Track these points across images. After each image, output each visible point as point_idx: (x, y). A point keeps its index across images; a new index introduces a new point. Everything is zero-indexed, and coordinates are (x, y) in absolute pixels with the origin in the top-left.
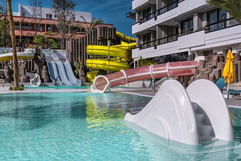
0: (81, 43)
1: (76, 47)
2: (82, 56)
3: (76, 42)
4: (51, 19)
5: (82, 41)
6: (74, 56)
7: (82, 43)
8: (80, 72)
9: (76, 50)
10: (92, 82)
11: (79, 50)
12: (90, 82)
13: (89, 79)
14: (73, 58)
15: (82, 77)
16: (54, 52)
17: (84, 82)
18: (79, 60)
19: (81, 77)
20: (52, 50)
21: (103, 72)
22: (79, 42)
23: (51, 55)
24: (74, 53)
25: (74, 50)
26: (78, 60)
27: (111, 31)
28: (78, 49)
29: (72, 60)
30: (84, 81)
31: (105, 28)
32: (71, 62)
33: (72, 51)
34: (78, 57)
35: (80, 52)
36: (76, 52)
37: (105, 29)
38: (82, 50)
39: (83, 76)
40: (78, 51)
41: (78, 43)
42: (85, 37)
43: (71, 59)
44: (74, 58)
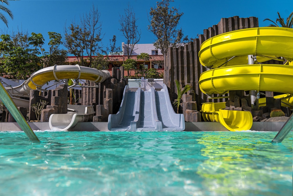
0: (188, 53)
1: (180, 59)
2: (192, 76)
3: (180, 50)
4: (157, 55)
5: (190, 50)
6: (175, 77)
7: (190, 53)
8: (185, 99)
9: (180, 65)
10: (215, 121)
11: (185, 65)
12: (209, 121)
13: (207, 115)
14: (173, 80)
15: (190, 109)
16: (149, 81)
17: (194, 121)
18: (186, 84)
19: (187, 109)
20: (147, 79)
21: (242, 100)
22: (185, 50)
23: (147, 86)
24: (175, 70)
25: (175, 65)
26: (183, 83)
27: (247, 24)
28: (182, 63)
29: (172, 83)
30: (194, 117)
31: (236, 19)
32: (171, 87)
33: (172, 67)
34: (183, 79)
35: (186, 69)
36: (180, 69)
37: (236, 22)
38: (191, 65)
39: (191, 107)
40: (183, 67)
41: (182, 52)
42: (196, 42)
43: (170, 83)
44: (175, 80)
